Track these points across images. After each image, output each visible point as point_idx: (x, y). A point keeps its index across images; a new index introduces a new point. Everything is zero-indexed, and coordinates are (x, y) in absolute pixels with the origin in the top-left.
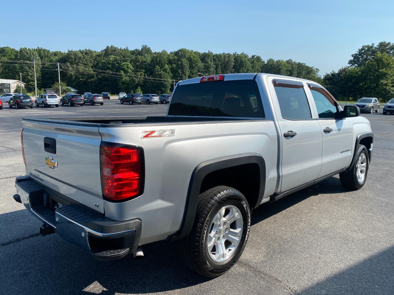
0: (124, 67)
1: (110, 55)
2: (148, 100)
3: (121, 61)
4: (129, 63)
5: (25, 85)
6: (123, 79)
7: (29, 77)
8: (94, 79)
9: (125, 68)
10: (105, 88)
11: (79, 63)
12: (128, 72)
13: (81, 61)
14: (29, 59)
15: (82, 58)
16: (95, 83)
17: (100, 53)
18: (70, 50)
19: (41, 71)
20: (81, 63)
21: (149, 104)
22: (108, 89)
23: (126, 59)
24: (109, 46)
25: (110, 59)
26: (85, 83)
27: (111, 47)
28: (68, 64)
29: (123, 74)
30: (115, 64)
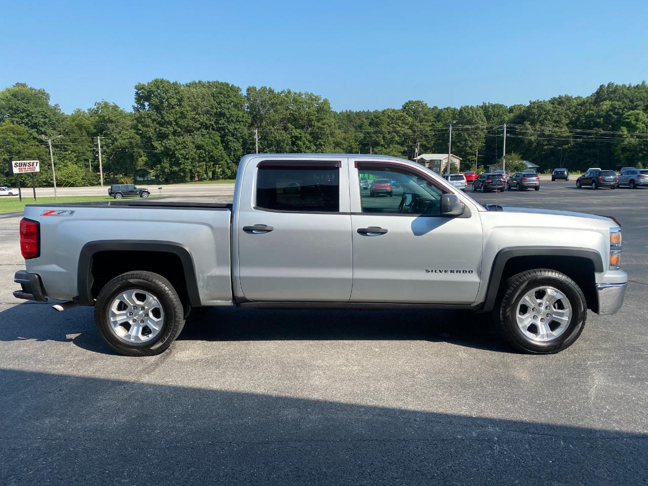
0: (628, 119)
1: (605, 100)
2: (632, 181)
3: (624, 108)
4: (641, 112)
5: (461, 160)
6: (626, 143)
7: (468, 148)
8: (569, 145)
9: (630, 122)
10: (587, 160)
11: (546, 120)
12: (638, 128)
13: (549, 117)
14: (470, 122)
15: (551, 112)
16: (571, 151)
17: (585, 100)
18: (533, 100)
19: (485, 138)
20: (549, 120)
21: (634, 188)
22: (593, 162)
23: (635, 103)
24: (604, 84)
25: (601, 108)
26: (553, 152)
27: (609, 85)
28: (527, 124)
29: (626, 133)
30: (611, 116)
